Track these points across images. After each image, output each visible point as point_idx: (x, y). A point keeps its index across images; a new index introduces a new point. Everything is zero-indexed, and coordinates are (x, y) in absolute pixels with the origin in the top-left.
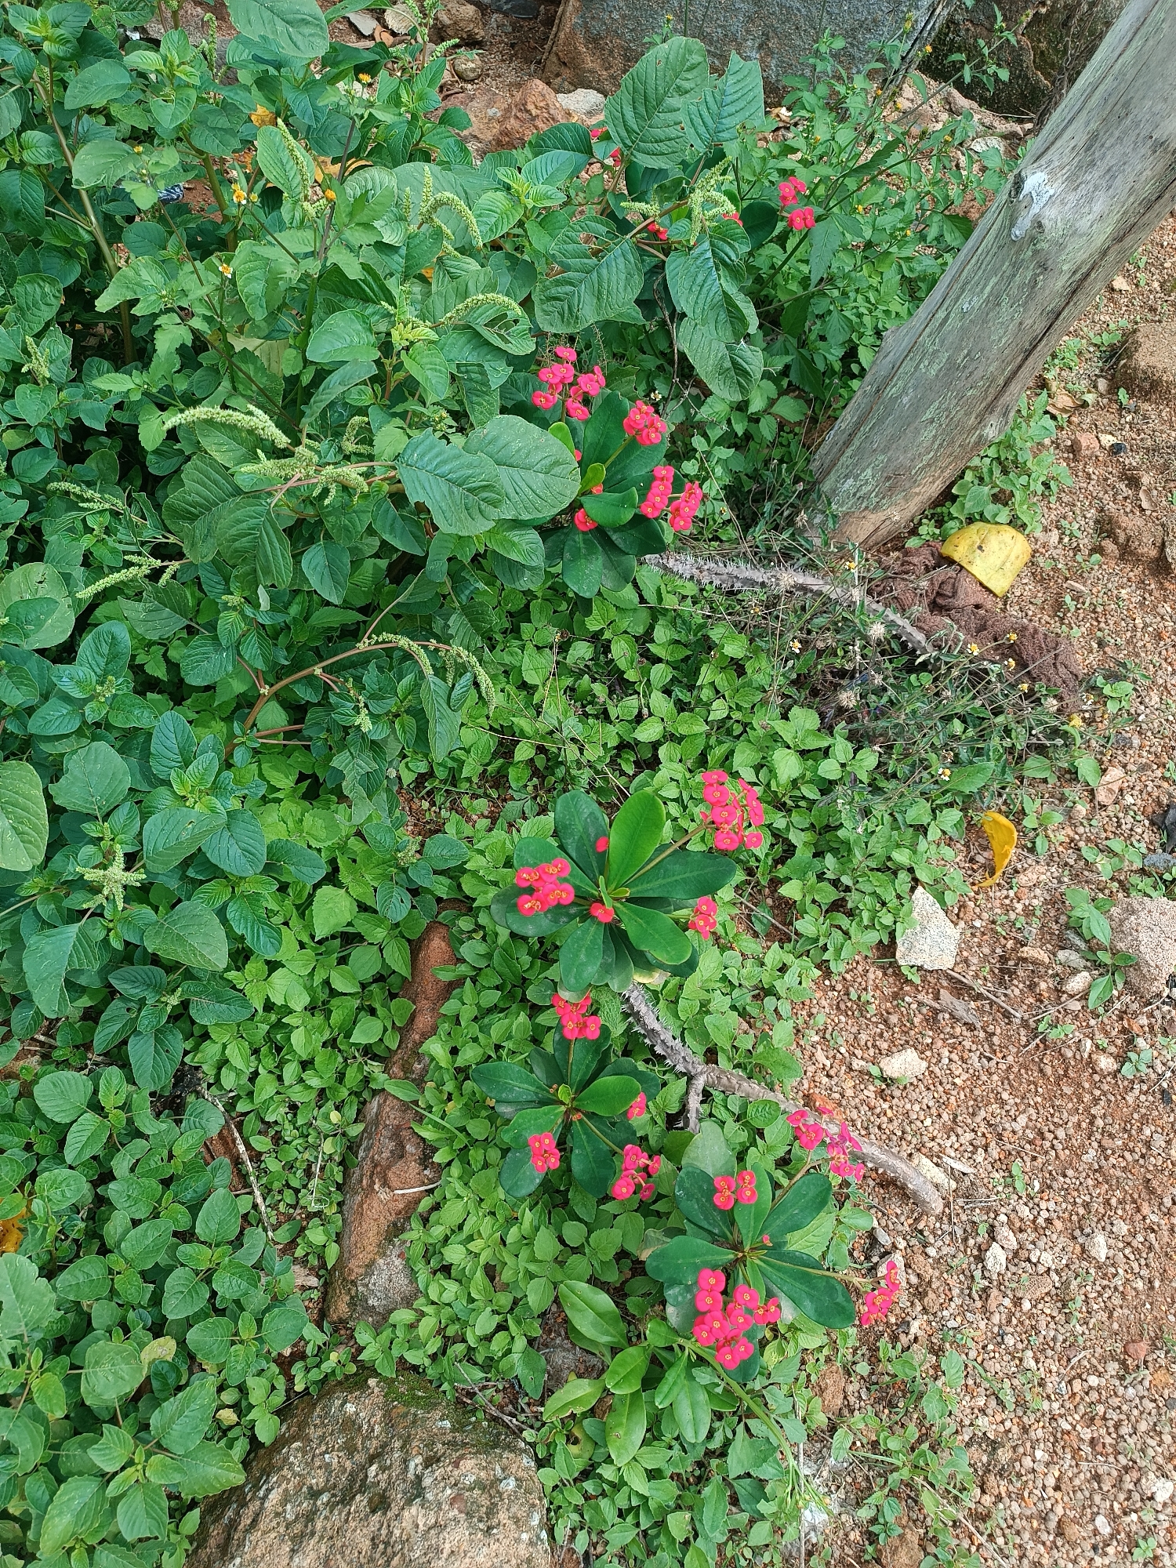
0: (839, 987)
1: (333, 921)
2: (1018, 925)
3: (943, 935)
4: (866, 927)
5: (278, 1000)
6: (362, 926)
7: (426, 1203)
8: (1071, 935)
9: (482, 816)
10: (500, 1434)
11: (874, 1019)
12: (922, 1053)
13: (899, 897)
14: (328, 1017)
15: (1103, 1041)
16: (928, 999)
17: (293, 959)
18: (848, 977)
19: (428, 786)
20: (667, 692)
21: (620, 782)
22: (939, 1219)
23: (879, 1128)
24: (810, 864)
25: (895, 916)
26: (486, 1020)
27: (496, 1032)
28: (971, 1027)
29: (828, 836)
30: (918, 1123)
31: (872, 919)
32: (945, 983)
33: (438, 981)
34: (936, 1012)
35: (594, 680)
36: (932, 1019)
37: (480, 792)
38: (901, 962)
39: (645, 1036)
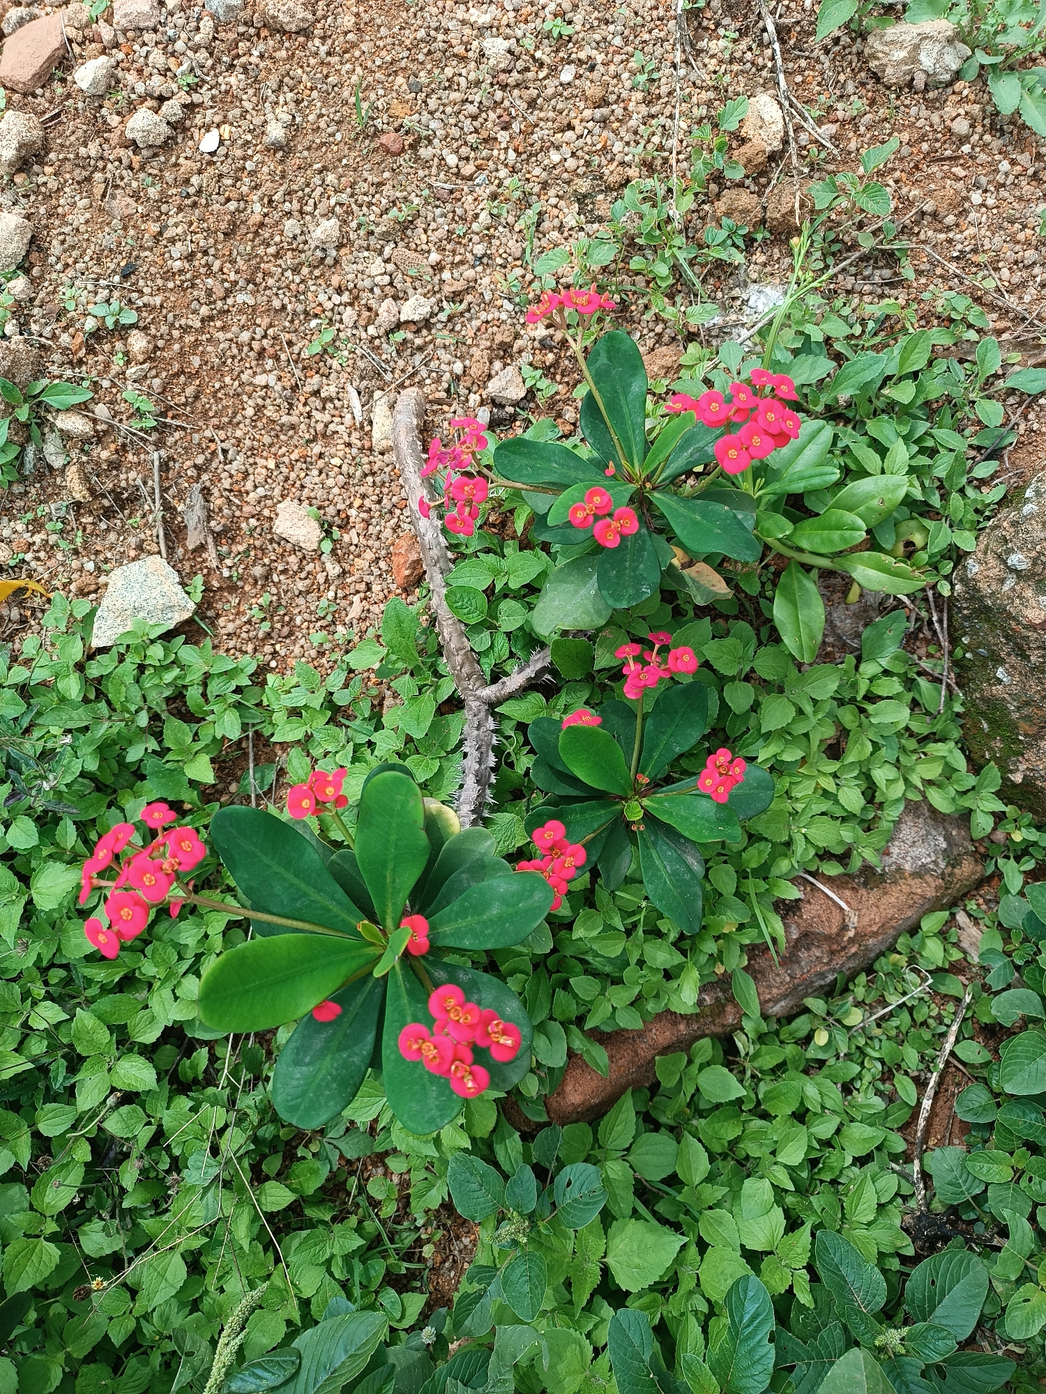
0: (268, 649)
1: (650, 1239)
2: (60, 526)
3: (128, 586)
4: (182, 667)
5: (778, 1215)
6: (627, 1200)
7: (833, 869)
8: (29, 466)
9: (387, 1173)
10: (966, 618)
11: (274, 590)
12: (271, 519)
13: (121, 659)
14: (737, 1140)
15: (118, 360)
16: (211, 556)
17: (727, 1244)
18: (250, 648)
19: (404, 1267)
20: (70, 1093)
21: (226, 1052)
22: (421, 384)
23: (379, 502)
24: (156, 774)
25: (145, 648)
26: (608, 969)
27: (614, 949)
28: (206, 492)
29: (109, 780)
30: (345, 468)
31: (167, 668)
32: (180, 551)
33: (611, 1057)
34: (218, 537)
35: (123, 1191)
36: (226, 535)
37: (362, 1201)
38: (192, 606)
39: (491, 785)
